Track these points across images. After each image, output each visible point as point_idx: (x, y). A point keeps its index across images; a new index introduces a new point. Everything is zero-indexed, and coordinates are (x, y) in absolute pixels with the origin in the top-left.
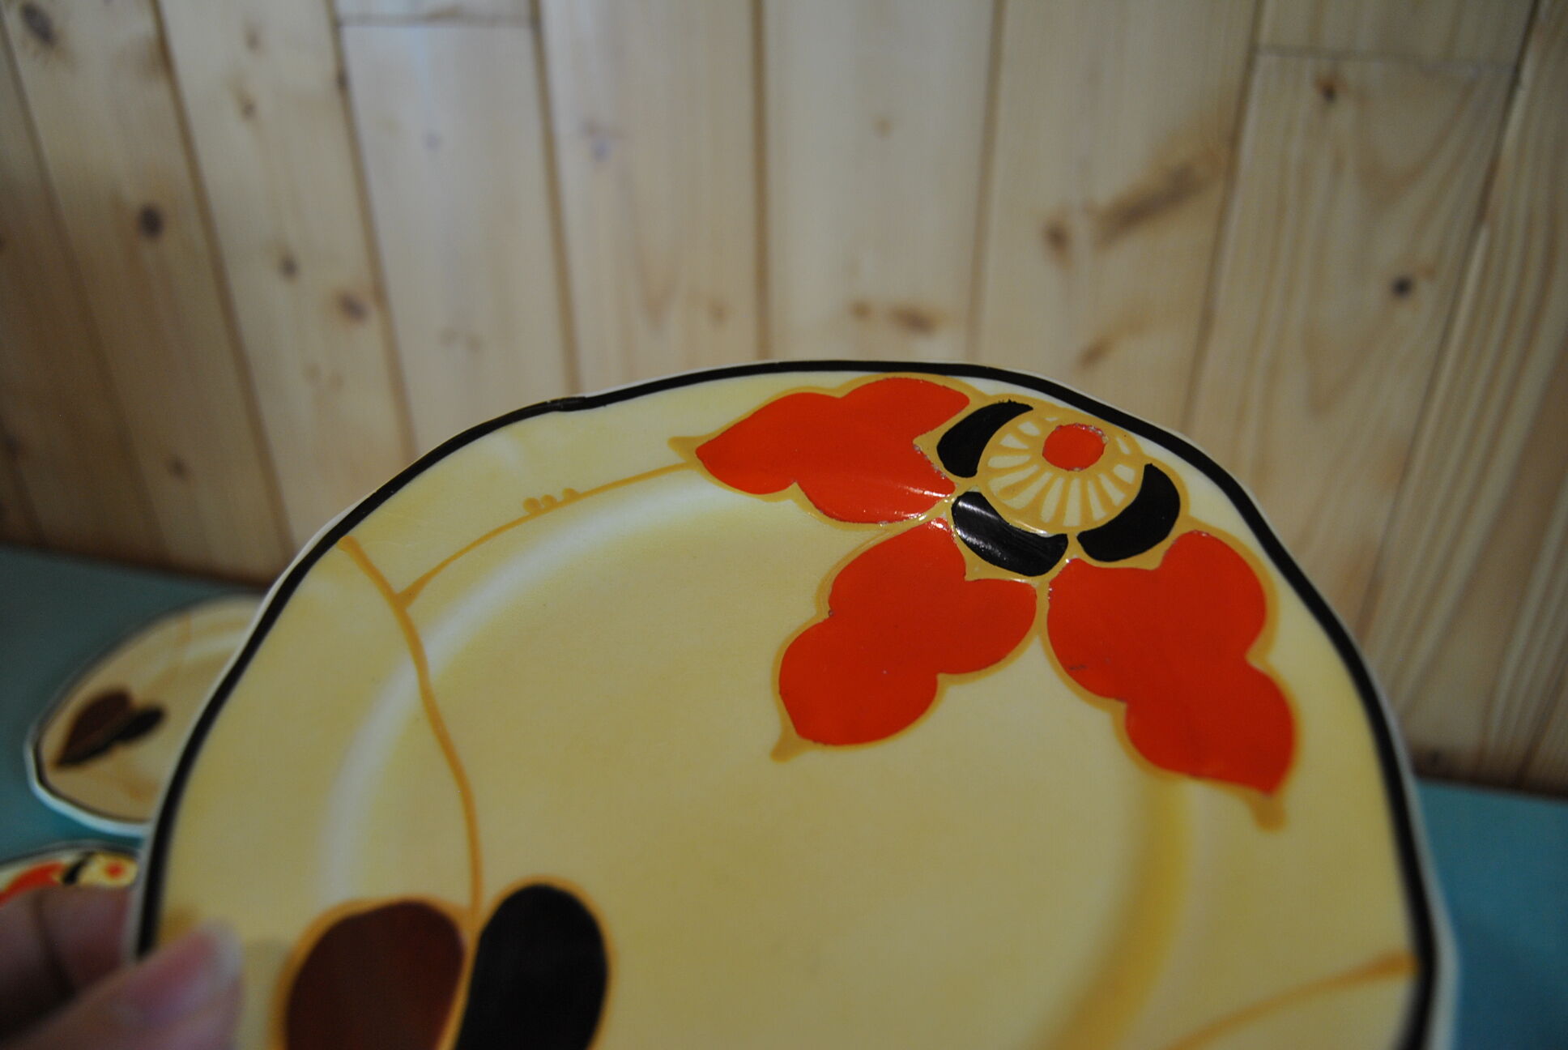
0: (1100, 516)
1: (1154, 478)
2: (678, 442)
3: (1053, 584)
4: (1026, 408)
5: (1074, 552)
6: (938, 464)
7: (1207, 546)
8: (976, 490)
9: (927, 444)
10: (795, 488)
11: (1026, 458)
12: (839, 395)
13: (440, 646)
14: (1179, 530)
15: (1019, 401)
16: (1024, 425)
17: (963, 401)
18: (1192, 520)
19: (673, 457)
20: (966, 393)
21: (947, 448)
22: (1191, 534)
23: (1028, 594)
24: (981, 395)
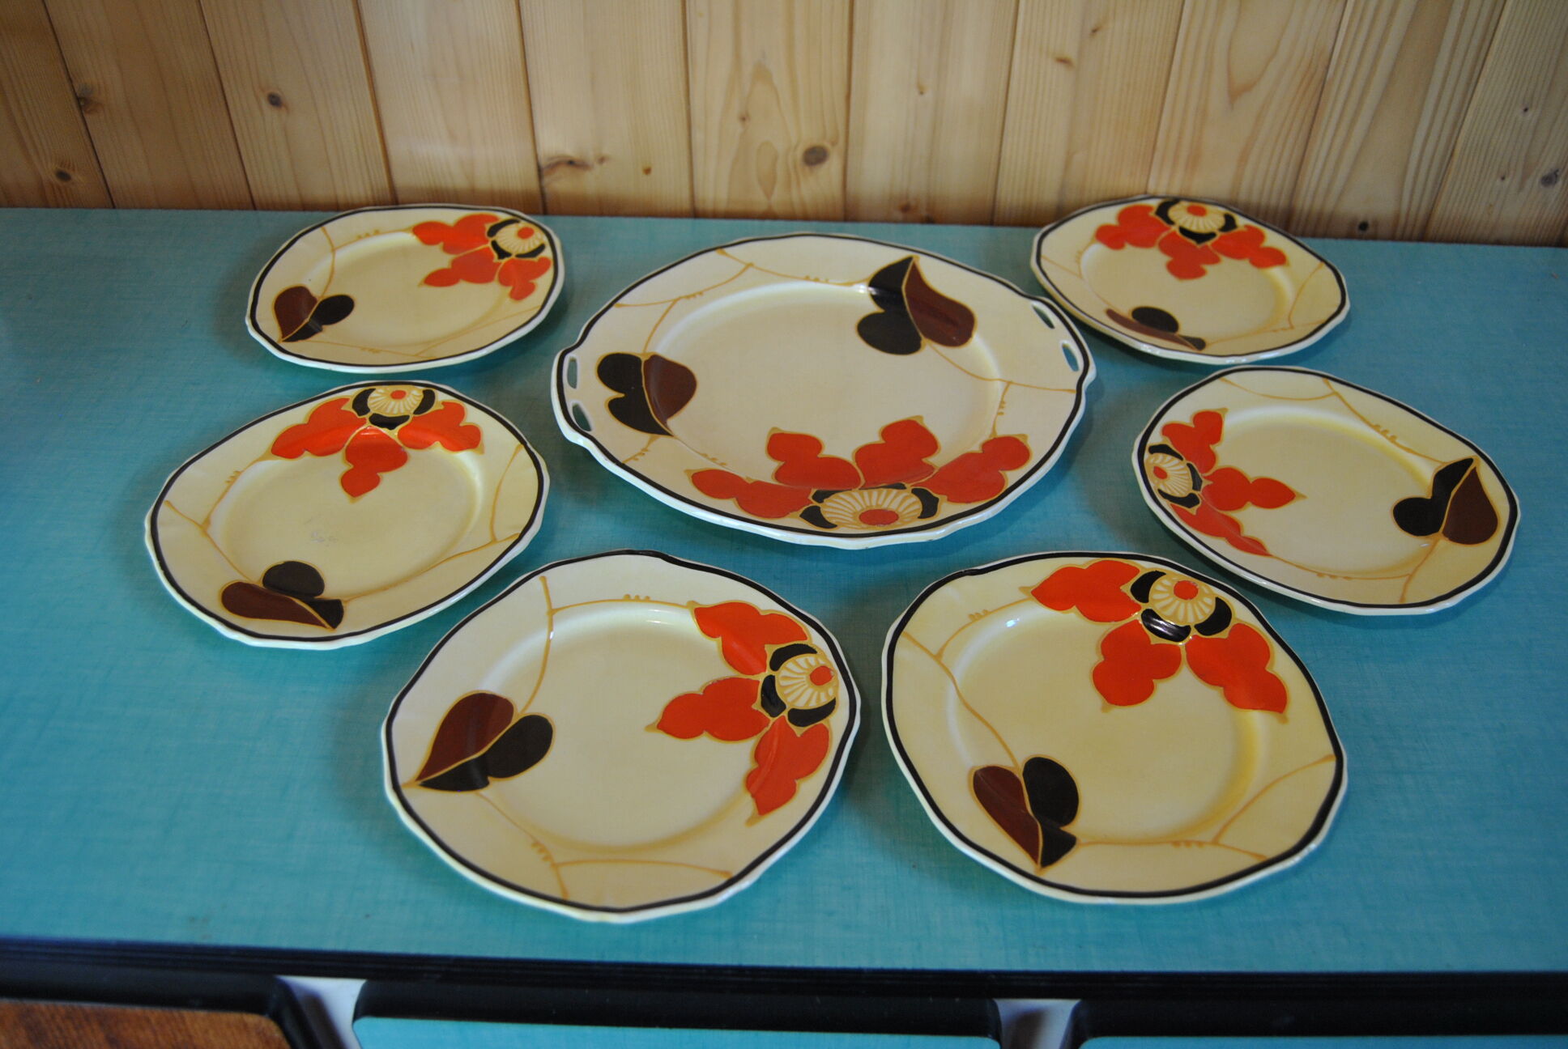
0: (1202, 618)
1: (1219, 601)
2: (1023, 589)
3: (1187, 646)
4: (1163, 574)
5: (1194, 632)
6: (1133, 598)
7: (1243, 628)
8: (1150, 608)
9: (1126, 588)
10: (1074, 608)
11: (1167, 595)
12: (1085, 568)
13: (958, 674)
14: (1233, 622)
15: (1160, 571)
16: (1163, 580)
17: (1136, 571)
18: (1238, 619)
19: (1023, 596)
20: (1138, 567)
21: (1134, 590)
22: (1238, 624)
23: (1178, 649)
24: (1143, 568)
